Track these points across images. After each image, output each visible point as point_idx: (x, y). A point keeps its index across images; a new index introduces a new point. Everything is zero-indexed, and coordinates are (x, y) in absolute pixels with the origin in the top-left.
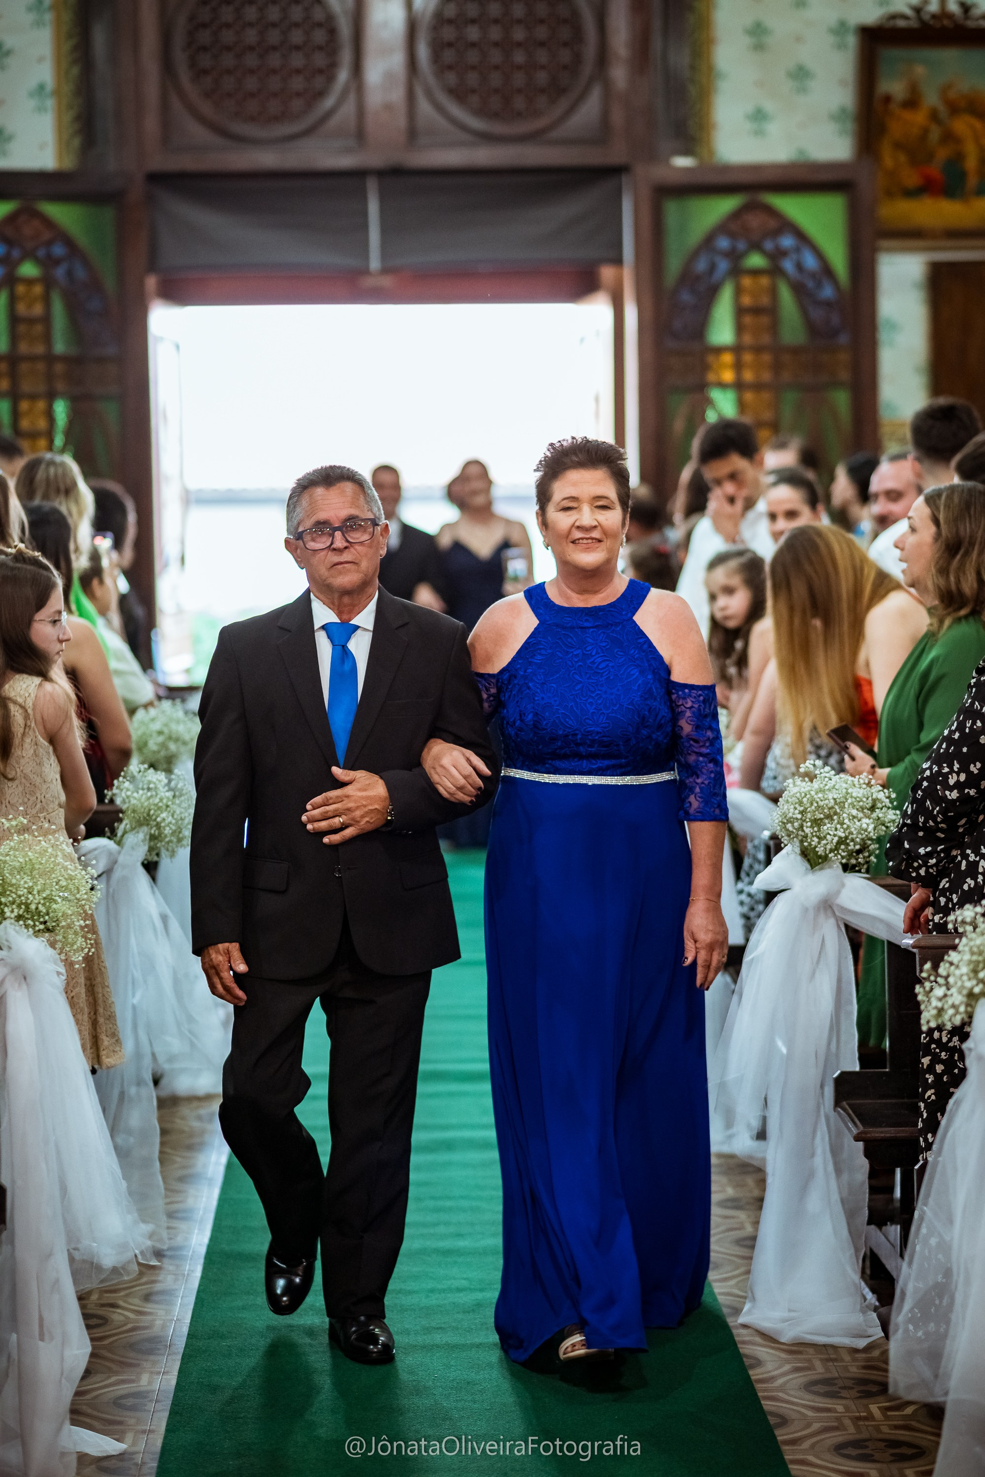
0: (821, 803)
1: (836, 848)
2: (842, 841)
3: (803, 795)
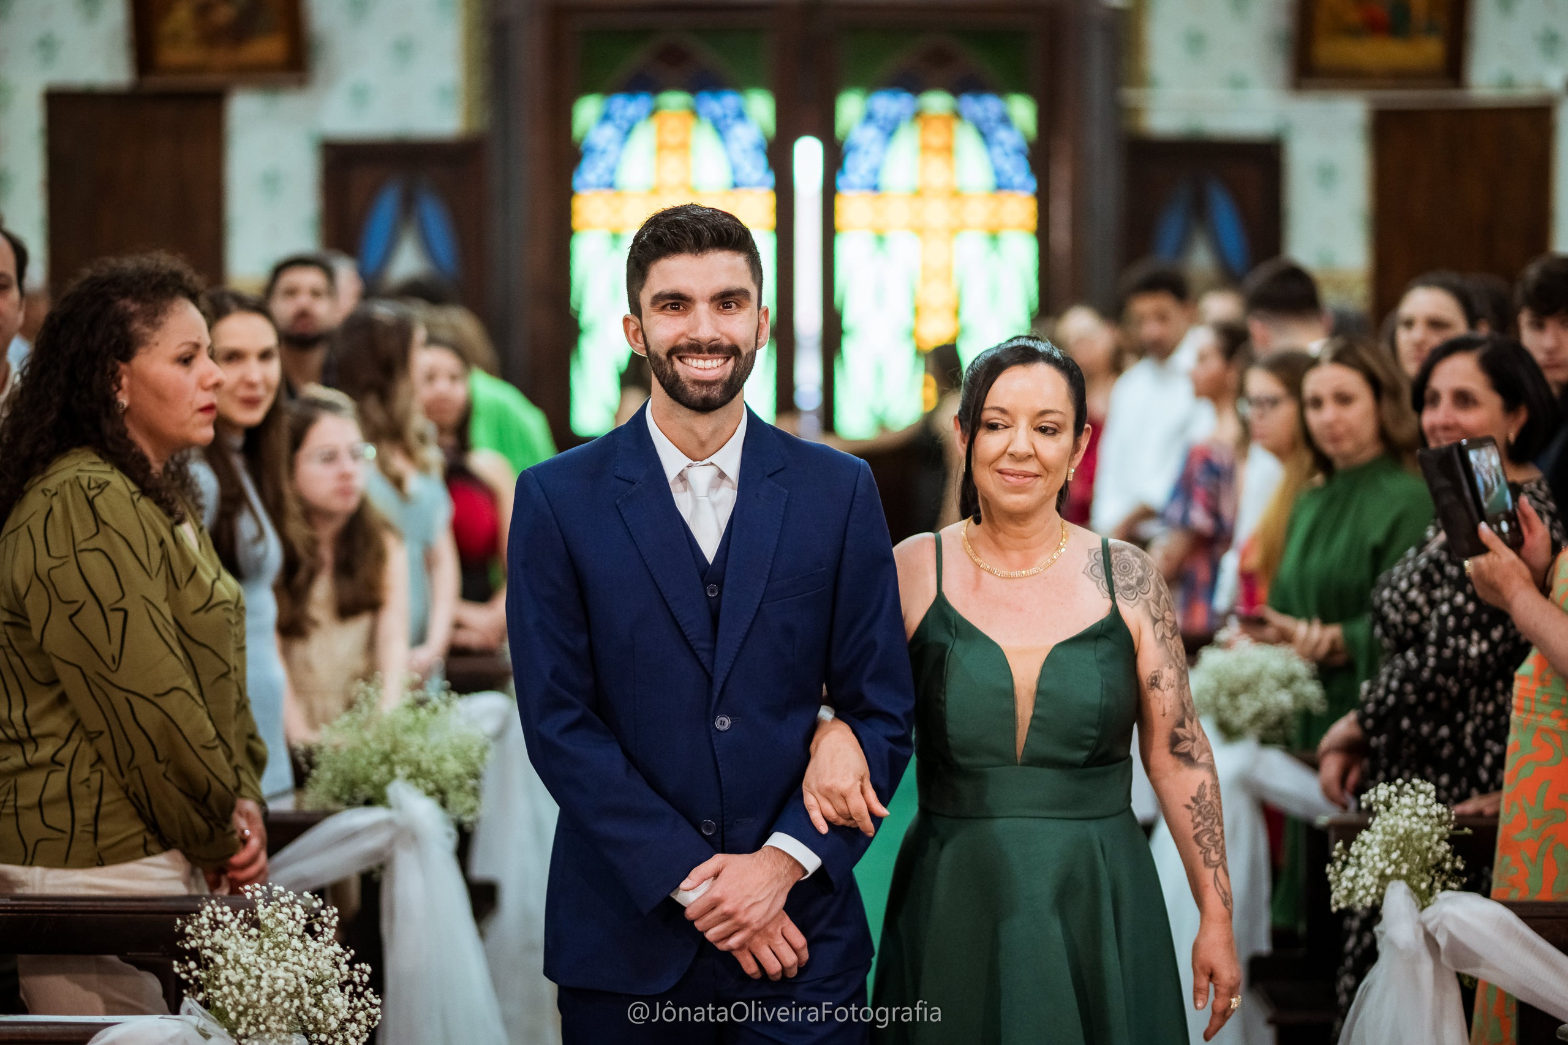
0: (1238, 674)
1: (1253, 721)
2: (1259, 714)
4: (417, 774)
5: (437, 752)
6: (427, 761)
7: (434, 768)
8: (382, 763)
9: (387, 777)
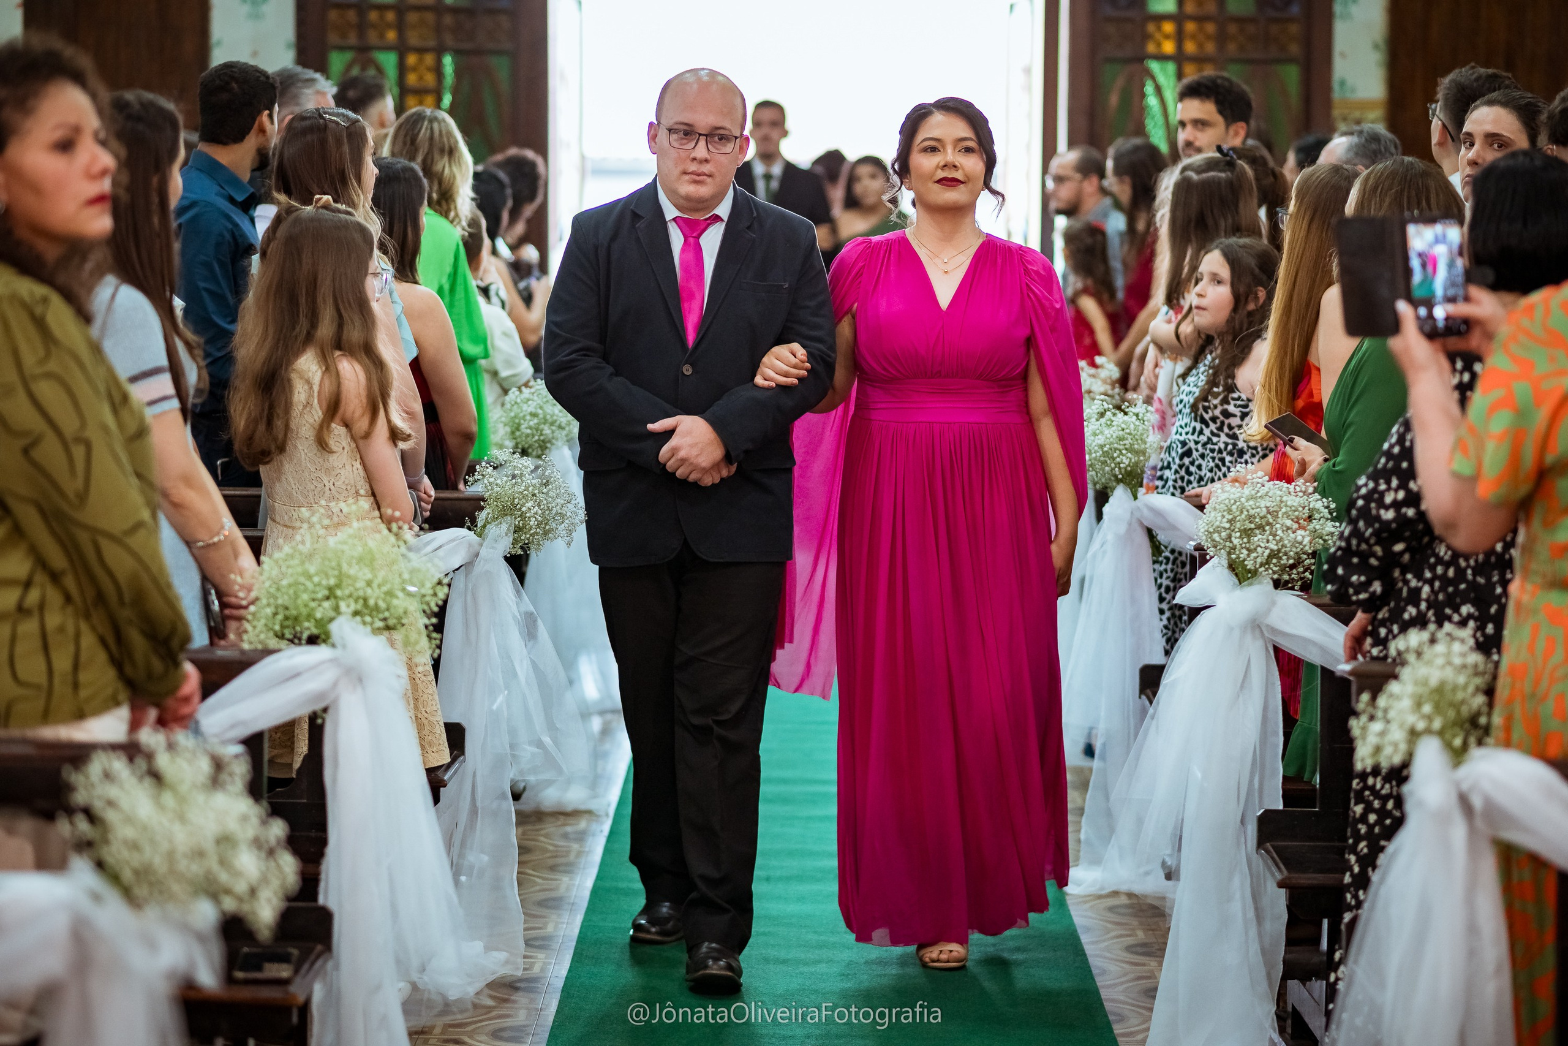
0: (1252, 512)
1: (1268, 562)
2: (1273, 555)
3: (1232, 501)
4: (365, 610)
5: (385, 589)
6: (374, 596)
7: (382, 605)
8: (328, 598)
9: (332, 614)
